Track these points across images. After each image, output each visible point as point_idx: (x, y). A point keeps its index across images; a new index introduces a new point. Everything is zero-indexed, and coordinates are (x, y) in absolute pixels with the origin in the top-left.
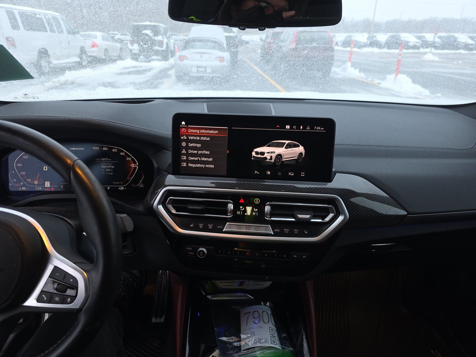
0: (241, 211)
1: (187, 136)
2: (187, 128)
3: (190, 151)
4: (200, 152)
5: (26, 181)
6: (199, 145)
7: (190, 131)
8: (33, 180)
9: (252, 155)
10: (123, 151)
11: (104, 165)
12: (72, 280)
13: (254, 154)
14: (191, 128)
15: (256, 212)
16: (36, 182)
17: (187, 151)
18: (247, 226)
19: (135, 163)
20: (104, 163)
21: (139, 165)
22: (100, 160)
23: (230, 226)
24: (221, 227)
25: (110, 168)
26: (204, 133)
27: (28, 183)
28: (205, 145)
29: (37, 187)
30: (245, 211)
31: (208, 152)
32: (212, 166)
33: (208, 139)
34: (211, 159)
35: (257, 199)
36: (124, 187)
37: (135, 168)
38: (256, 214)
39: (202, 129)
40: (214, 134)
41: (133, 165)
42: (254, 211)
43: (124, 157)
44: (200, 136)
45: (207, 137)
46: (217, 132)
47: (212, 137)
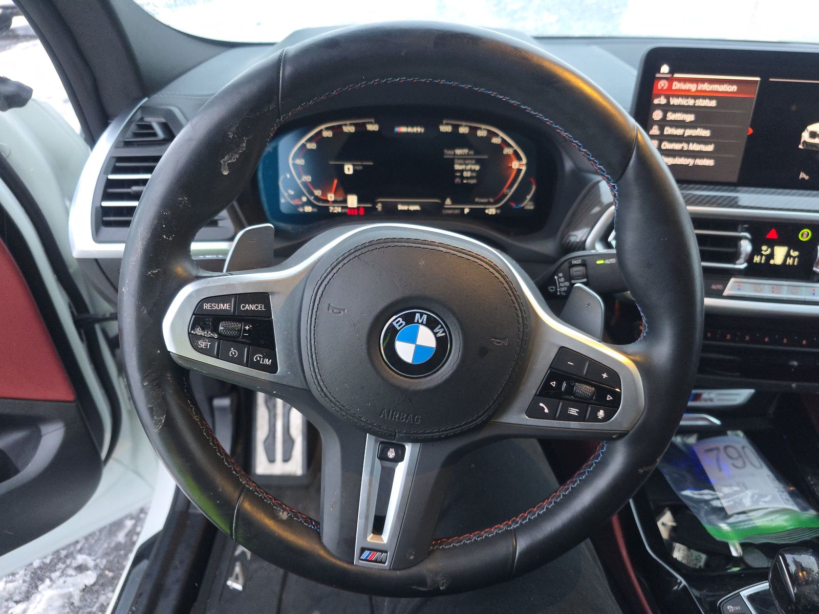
0: (762, 255)
1: (668, 97)
2: (671, 80)
3: (668, 131)
4: (689, 132)
5: (312, 194)
6: (690, 118)
7: (677, 86)
8: (325, 193)
9: (800, 137)
10: (497, 135)
11: (461, 164)
12: (605, 376)
13: (805, 136)
14: (680, 80)
15: (794, 258)
16: (331, 197)
17: (662, 129)
18: (775, 287)
19: (519, 159)
20: (459, 159)
21: (528, 164)
22: (453, 153)
23: (739, 286)
24: (720, 287)
25: (471, 171)
26: (705, 91)
27: (317, 198)
28: (703, 117)
29: (334, 207)
30: (771, 256)
31: (706, 133)
32: (710, 162)
33: (713, 103)
34: (710, 148)
35: (806, 231)
36: (497, 209)
37: (519, 171)
38: (794, 261)
39: (703, 81)
40: (727, 92)
41: (515, 165)
42: (791, 256)
43: (499, 148)
44: (695, 97)
45: (711, 98)
46: (734, 88)
47: (722, 99)
